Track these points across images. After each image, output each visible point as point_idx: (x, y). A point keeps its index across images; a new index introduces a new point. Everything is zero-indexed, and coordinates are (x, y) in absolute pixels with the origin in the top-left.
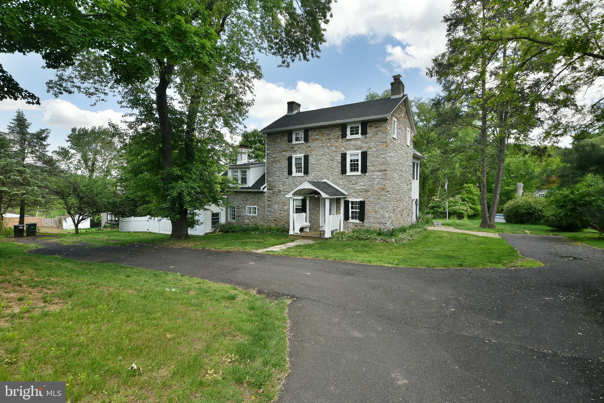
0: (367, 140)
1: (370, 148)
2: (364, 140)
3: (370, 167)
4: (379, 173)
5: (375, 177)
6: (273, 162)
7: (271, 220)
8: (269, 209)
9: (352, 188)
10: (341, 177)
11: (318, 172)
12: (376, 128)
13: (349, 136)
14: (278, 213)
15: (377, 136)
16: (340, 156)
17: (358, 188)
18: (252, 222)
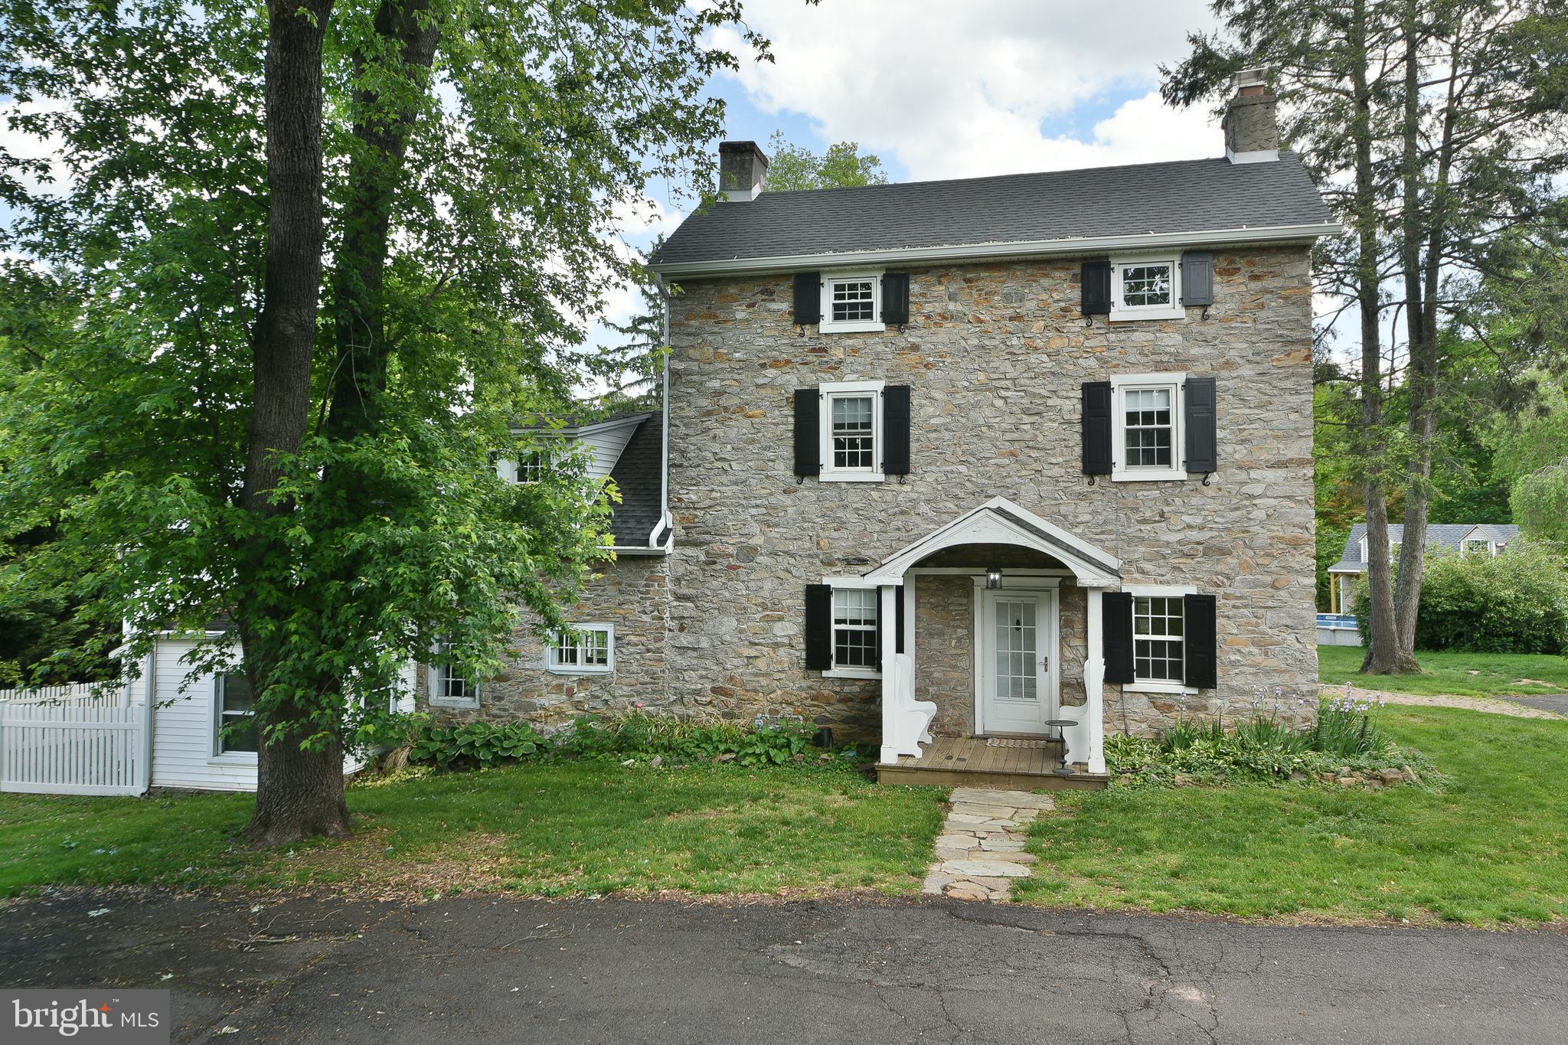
0: (1209, 330)
1: (1228, 364)
2: (1195, 328)
3: (1229, 449)
4: (1271, 475)
5: (1257, 489)
6: (709, 413)
7: (697, 692)
8: (685, 640)
9: (1143, 539)
10: (1083, 486)
11: (962, 462)
12: (1255, 278)
13: (1120, 310)
14: (740, 656)
15: (1262, 314)
16: (1079, 394)
17: (1173, 537)
18: (577, 705)
